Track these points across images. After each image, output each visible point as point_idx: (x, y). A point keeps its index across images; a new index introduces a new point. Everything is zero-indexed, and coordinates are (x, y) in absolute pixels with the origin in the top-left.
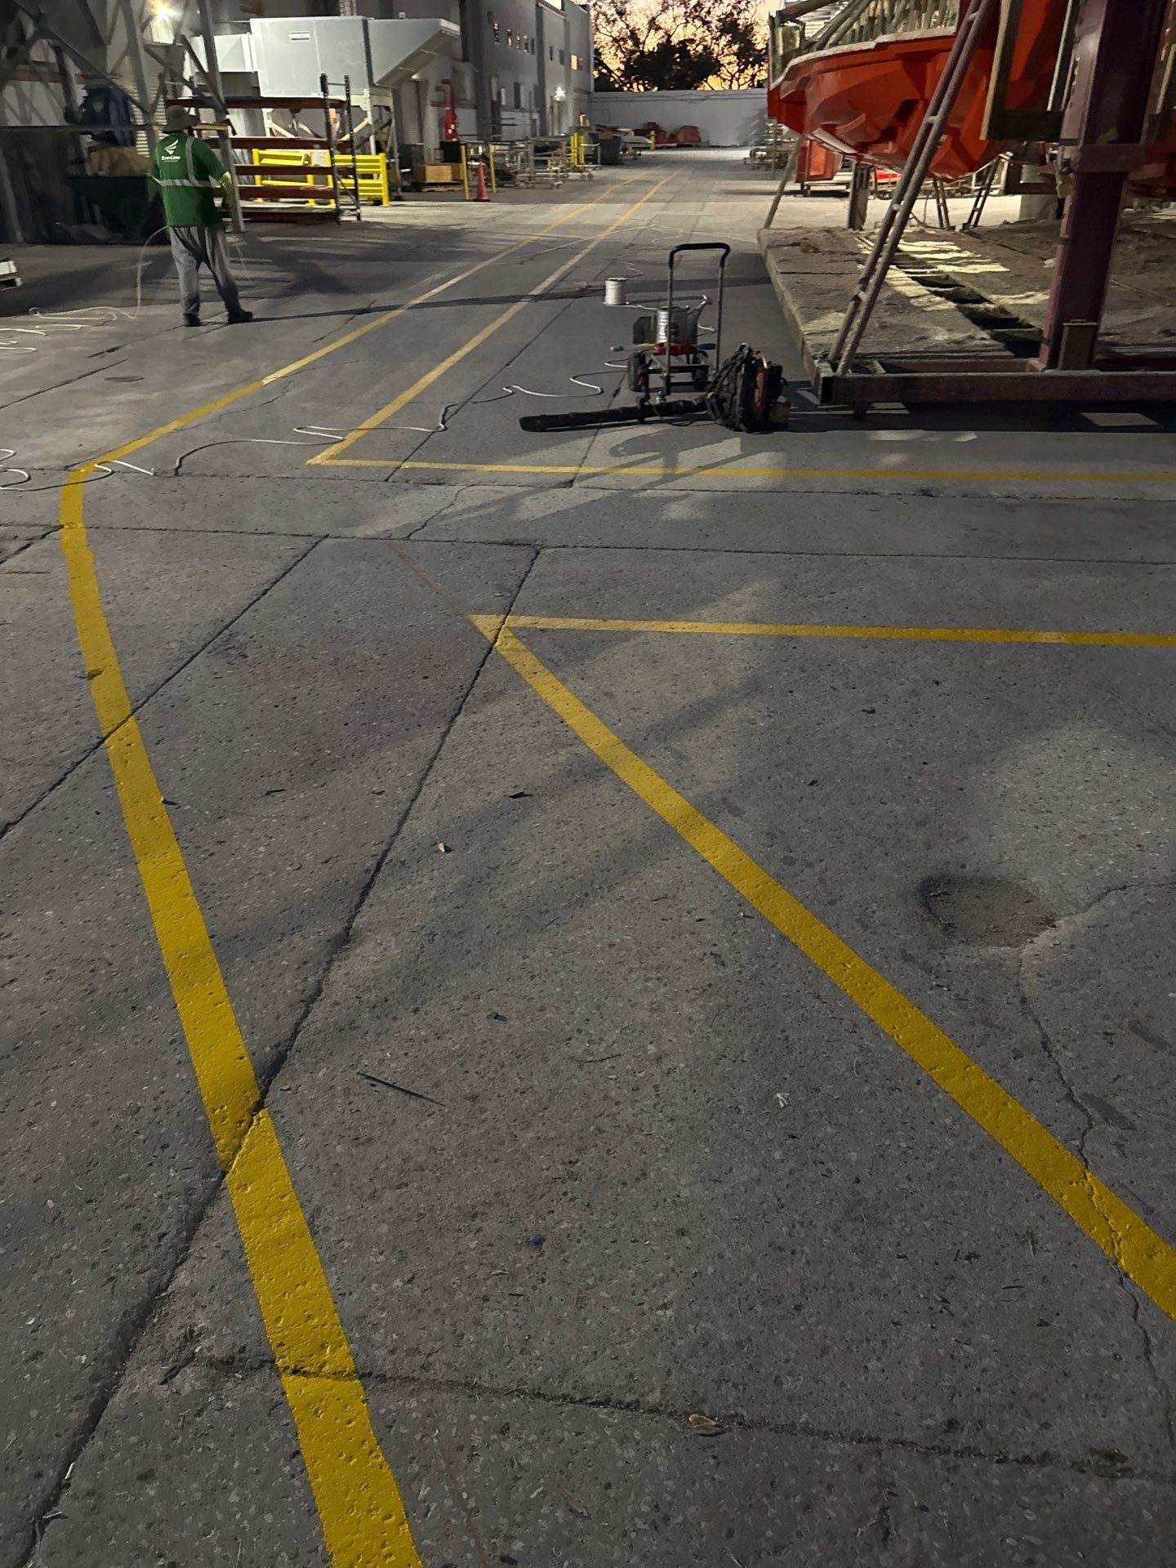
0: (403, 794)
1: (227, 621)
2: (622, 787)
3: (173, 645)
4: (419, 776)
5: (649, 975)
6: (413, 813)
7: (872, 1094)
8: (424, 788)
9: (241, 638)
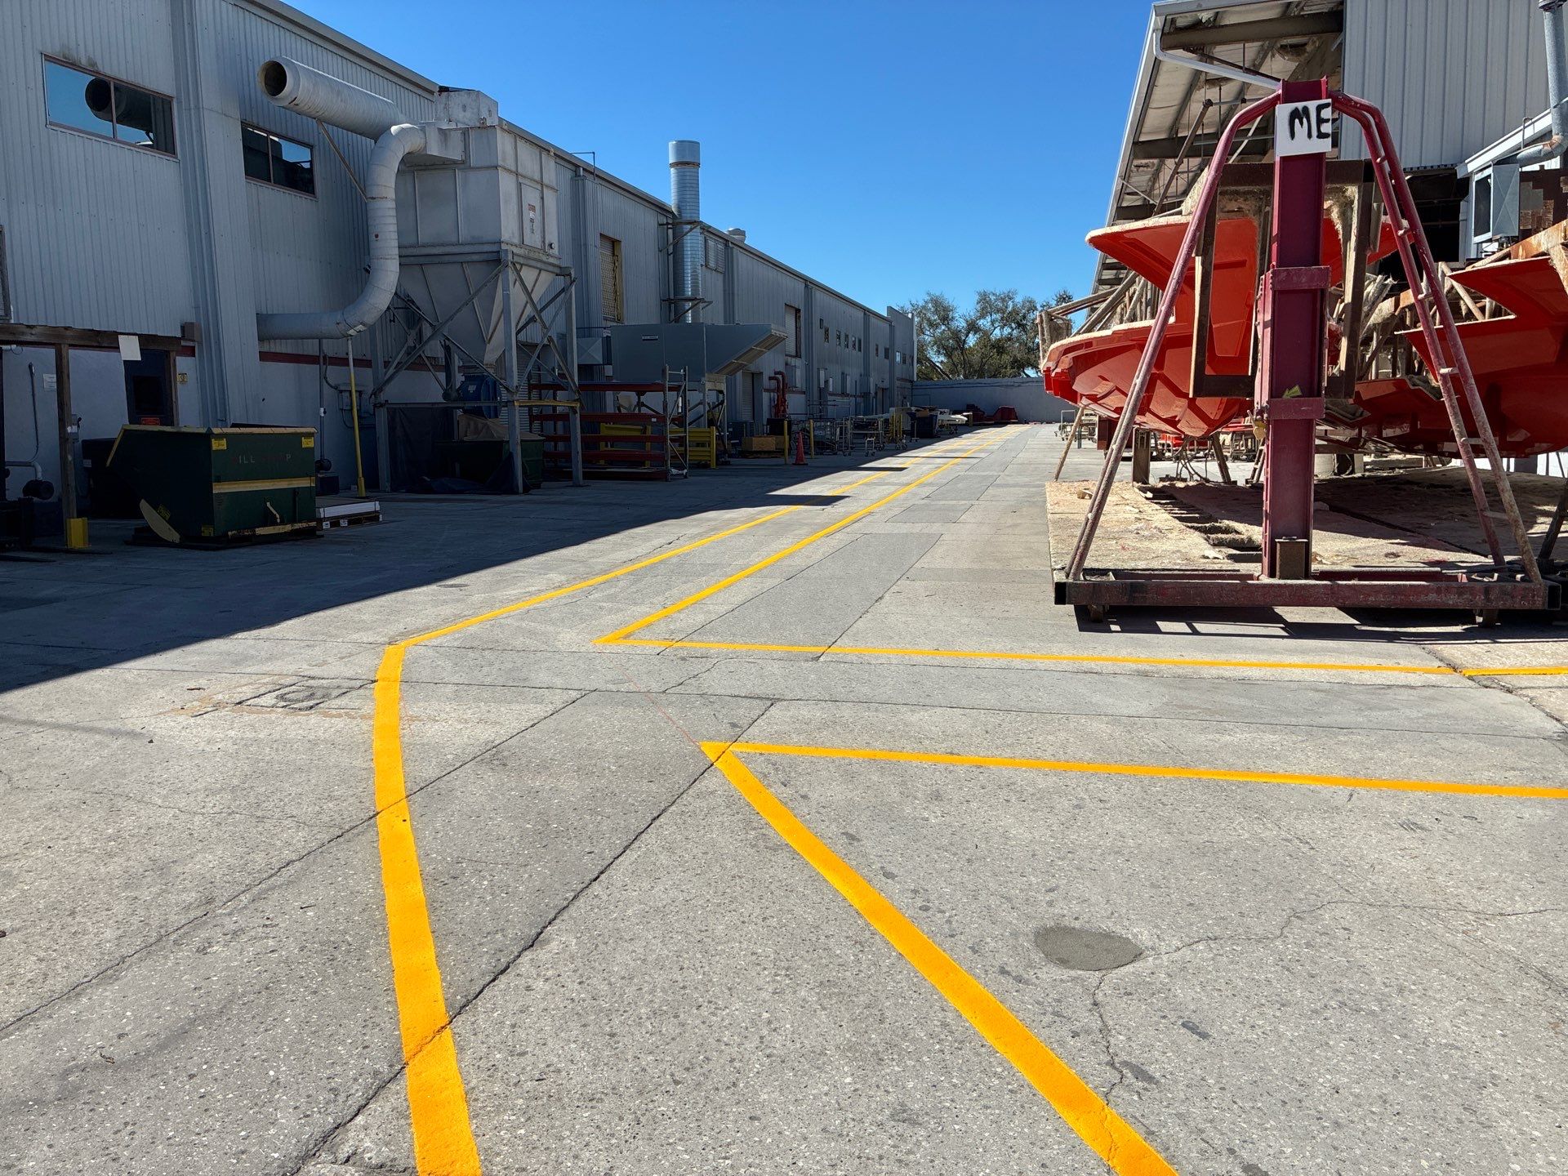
0: (609, 855)
1: (497, 742)
2: (795, 856)
3: (449, 756)
4: (625, 844)
5: (779, 972)
6: (614, 865)
7: (942, 1051)
8: (628, 851)
9: (506, 753)
